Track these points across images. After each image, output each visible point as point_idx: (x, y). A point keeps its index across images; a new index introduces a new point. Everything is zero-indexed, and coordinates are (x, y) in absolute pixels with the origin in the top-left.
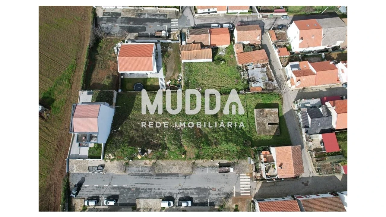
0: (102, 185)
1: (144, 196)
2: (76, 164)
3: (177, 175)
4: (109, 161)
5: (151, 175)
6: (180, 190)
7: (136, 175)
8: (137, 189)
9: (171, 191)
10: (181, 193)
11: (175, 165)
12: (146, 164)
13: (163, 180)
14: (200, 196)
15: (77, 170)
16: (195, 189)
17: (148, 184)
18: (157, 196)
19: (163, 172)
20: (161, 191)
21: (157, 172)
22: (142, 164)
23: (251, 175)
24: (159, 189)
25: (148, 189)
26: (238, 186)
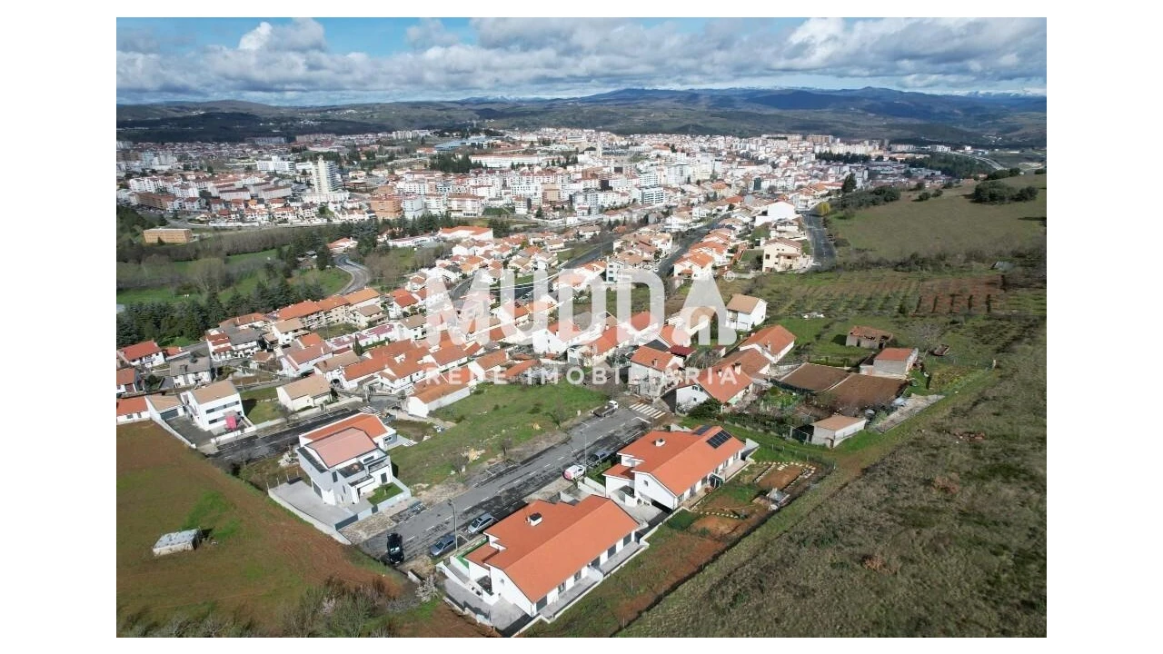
0: (440, 521)
1: (530, 491)
2: (358, 528)
3: (551, 448)
4: (424, 493)
5: (514, 468)
6: (575, 455)
7: (491, 479)
8: (512, 490)
9: (565, 462)
10: (580, 456)
11: (536, 443)
12: (490, 463)
13: (538, 462)
14: (609, 444)
15: (369, 534)
16: (594, 444)
17: (520, 477)
18: (551, 479)
19: (527, 457)
20: (550, 471)
21: (520, 461)
22: (486, 465)
23: (641, 401)
24: (544, 472)
25: (528, 480)
26: (642, 415)
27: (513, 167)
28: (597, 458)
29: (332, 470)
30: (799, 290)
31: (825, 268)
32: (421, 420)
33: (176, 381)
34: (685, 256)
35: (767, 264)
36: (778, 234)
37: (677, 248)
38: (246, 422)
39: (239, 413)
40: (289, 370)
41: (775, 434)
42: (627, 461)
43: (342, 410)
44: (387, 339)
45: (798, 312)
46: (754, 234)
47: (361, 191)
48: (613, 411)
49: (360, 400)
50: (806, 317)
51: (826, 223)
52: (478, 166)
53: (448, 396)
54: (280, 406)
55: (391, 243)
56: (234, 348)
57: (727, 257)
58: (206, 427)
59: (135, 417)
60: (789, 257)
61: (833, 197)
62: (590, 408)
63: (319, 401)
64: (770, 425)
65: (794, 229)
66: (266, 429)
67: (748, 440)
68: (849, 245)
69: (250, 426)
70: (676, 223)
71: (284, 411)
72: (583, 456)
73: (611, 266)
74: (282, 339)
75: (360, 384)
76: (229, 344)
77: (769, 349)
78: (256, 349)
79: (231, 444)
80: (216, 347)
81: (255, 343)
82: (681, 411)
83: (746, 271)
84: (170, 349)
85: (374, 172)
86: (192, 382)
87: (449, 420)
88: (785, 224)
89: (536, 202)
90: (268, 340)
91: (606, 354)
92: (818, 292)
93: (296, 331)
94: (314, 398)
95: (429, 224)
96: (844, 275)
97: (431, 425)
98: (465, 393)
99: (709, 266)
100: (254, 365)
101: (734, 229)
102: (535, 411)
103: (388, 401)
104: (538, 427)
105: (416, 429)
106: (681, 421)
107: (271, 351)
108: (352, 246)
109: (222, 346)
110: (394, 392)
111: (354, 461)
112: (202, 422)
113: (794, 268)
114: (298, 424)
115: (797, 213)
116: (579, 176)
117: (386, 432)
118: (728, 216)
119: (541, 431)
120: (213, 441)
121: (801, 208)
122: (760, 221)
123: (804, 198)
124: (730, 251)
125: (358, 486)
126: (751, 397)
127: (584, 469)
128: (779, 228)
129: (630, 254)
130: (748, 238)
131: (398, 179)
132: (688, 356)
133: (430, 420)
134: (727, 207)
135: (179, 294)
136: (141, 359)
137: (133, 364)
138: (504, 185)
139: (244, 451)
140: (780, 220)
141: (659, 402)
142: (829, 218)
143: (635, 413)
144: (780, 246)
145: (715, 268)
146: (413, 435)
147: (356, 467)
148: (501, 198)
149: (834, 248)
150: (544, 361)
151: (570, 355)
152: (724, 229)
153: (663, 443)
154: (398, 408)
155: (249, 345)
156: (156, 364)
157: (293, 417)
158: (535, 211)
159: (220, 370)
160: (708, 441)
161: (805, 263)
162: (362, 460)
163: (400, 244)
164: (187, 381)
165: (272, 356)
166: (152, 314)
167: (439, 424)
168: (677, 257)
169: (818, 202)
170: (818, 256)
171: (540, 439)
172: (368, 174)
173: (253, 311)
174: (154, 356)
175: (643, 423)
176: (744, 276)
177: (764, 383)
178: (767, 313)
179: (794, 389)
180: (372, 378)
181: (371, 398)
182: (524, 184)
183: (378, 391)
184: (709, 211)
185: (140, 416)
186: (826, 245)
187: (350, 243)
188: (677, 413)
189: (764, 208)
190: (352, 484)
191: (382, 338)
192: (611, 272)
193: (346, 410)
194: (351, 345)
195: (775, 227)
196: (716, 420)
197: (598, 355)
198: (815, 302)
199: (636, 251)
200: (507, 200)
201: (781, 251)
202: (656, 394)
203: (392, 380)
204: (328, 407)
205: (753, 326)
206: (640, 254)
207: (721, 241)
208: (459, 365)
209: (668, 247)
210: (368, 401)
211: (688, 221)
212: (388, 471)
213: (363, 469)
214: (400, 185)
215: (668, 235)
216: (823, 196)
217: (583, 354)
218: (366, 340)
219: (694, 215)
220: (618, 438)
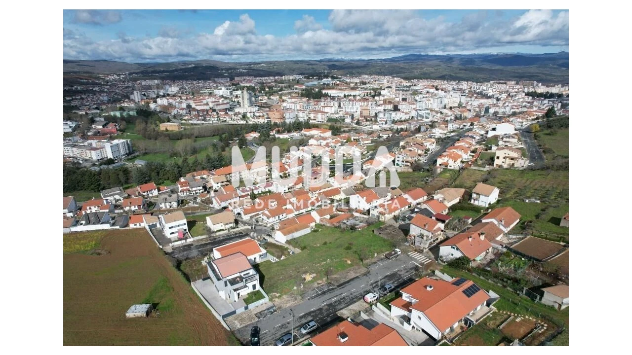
0: (284, 321)
1: (342, 307)
2: (236, 319)
3: (357, 277)
4: (277, 300)
5: (333, 289)
6: (372, 285)
7: (318, 295)
8: (330, 305)
9: (365, 290)
10: (375, 286)
11: (348, 273)
12: (318, 284)
13: (348, 287)
14: (394, 280)
15: (241, 325)
16: (384, 278)
17: (336, 296)
18: (355, 300)
19: (342, 282)
20: (355, 294)
21: (336, 284)
22: (316, 285)
23: (416, 251)
24: (352, 294)
25: (341, 299)
26: (416, 260)
27: (345, 96)
28: (386, 289)
29: (225, 280)
30: (520, 182)
31: (537, 168)
32: (281, 245)
33: (161, 206)
34: (444, 154)
35: (497, 162)
36: (504, 143)
37: (439, 148)
38: (188, 235)
39: (185, 230)
40: (216, 205)
41: (511, 290)
42: (406, 297)
43: (239, 233)
44: (269, 191)
45: (521, 197)
46: (488, 142)
47: (264, 107)
48: (397, 256)
49: (250, 227)
50: (527, 201)
51: (536, 137)
52: (326, 95)
53: (298, 232)
54: (207, 227)
55: (277, 136)
56: (191, 189)
57: (470, 155)
58: (169, 236)
59: (138, 226)
60: (512, 159)
61: (540, 120)
62: (383, 252)
63: (228, 226)
64: (507, 282)
65: (515, 140)
66: (198, 241)
67: (491, 291)
68: (554, 152)
69: (190, 238)
70: (438, 132)
71: (209, 231)
72: (377, 286)
73: (398, 157)
74: (215, 186)
75: (251, 217)
76: (188, 187)
77: (503, 223)
78: (201, 191)
79: (179, 247)
80: (182, 189)
81: (201, 188)
82: (442, 261)
83: (483, 165)
84: (161, 187)
85: (272, 97)
86: (168, 207)
87: (298, 247)
88: (509, 137)
89: (356, 116)
90: (208, 185)
91: (393, 214)
92: (534, 183)
93: (222, 182)
94: (225, 225)
95: (298, 126)
96: (552, 173)
97: (287, 249)
98: (307, 231)
99: (459, 161)
100: (199, 200)
101: (475, 138)
102: (348, 248)
103: (265, 229)
104: (349, 262)
105: (278, 250)
106: (442, 268)
107: (209, 192)
108: (257, 136)
109: (185, 188)
110: (268, 225)
111: (238, 275)
112: (167, 233)
113: (515, 166)
114: (215, 239)
115: (516, 130)
116: (382, 102)
117: (261, 251)
118: (470, 130)
119: (351, 265)
120: (170, 245)
121: (518, 127)
122: (491, 134)
123: (521, 120)
124: (472, 152)
125: (238, 292)
126: (491, 256)
127: (377, 296)
128: (505, 139)
129: (410, 151)
130: (484, 144)
131: (283, 101)
132: (447, 221)
133: (287, 246)
134: (469, 124)
135: (171, 157)
136: (147, 192)
137: (144, 194)
138: (340, 106)
139: (185, 253)
140: (506, 134)
141: (427, 252)
142: (538, 134)
143: (412, 259)
144: (507, 151)
145: (462, 162)
146: (276, 254)
147: (238, 279)
148: (337, 113)
149: (543, 154)
150: (356, 214)
151: (371, 212)
152: (468, 138)
153: (432, 288)
154: (270, 236)
155: (199, 188)
156: (154, 194)
157: (213, 235)
158: (356, 121)
159: (182, 201)
160: (464, 292)
161: (523, 163)
162: (242, 274)
163: (281, 136)
164: (166, 206)
165: (208, 196)
166: (156, 168)
167: (292, 249)
168: (439, 154)
169: (530, 123)
170: (532, 159)
171: (350, 270)
172: (268, 98)
173: (203, 169)
174: (153, 190)
175: (417, 266)
176: (482, 169)
177: (500, 247)
178: (499, 196)
179: (524, 256)
180: (258, 215)
181: (256, 227)
182: (350, 106)
183: (260, 223)
184: (458, 126)
185: (140, 225)
186: (537, 152)
187: (256, 135)
188: (440, 262)
189: (494, 126)
190: (235, 290)
191: (267, 190)
192: (398, 161)
193: (242, 233)
194: (249, 193)
195: (502, 138)
196: (466, 271)
197: (389, 214)
198: (532, 191)
199: (414, 149)
200: (340, 114)
201: (507, 155)
202: (426, 246)
203: (269, 218)
204: (233, 230)
205: (490, 204)
206: (416, 151)
207: (467, 146)
208: (306, 212)
209: (433, 147)
210: (254, 229)
211: (445, 132)
212: (257, 283)
213: (242, 281)
214: (284, 104)
215: (433, 140)
216: (533, 120)
217: (380, 213)
218: (258, 190)
219: (449, 128)
220: (400, 275)
